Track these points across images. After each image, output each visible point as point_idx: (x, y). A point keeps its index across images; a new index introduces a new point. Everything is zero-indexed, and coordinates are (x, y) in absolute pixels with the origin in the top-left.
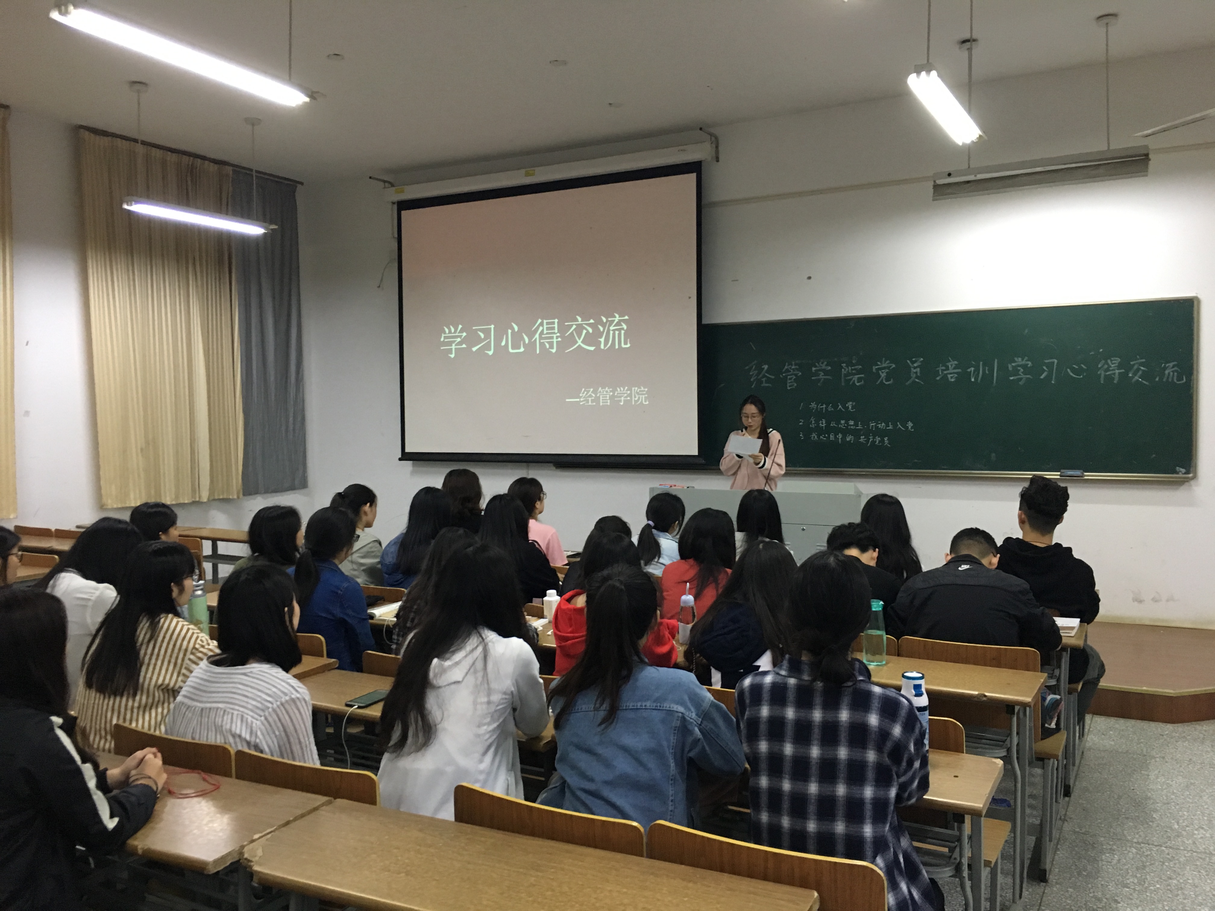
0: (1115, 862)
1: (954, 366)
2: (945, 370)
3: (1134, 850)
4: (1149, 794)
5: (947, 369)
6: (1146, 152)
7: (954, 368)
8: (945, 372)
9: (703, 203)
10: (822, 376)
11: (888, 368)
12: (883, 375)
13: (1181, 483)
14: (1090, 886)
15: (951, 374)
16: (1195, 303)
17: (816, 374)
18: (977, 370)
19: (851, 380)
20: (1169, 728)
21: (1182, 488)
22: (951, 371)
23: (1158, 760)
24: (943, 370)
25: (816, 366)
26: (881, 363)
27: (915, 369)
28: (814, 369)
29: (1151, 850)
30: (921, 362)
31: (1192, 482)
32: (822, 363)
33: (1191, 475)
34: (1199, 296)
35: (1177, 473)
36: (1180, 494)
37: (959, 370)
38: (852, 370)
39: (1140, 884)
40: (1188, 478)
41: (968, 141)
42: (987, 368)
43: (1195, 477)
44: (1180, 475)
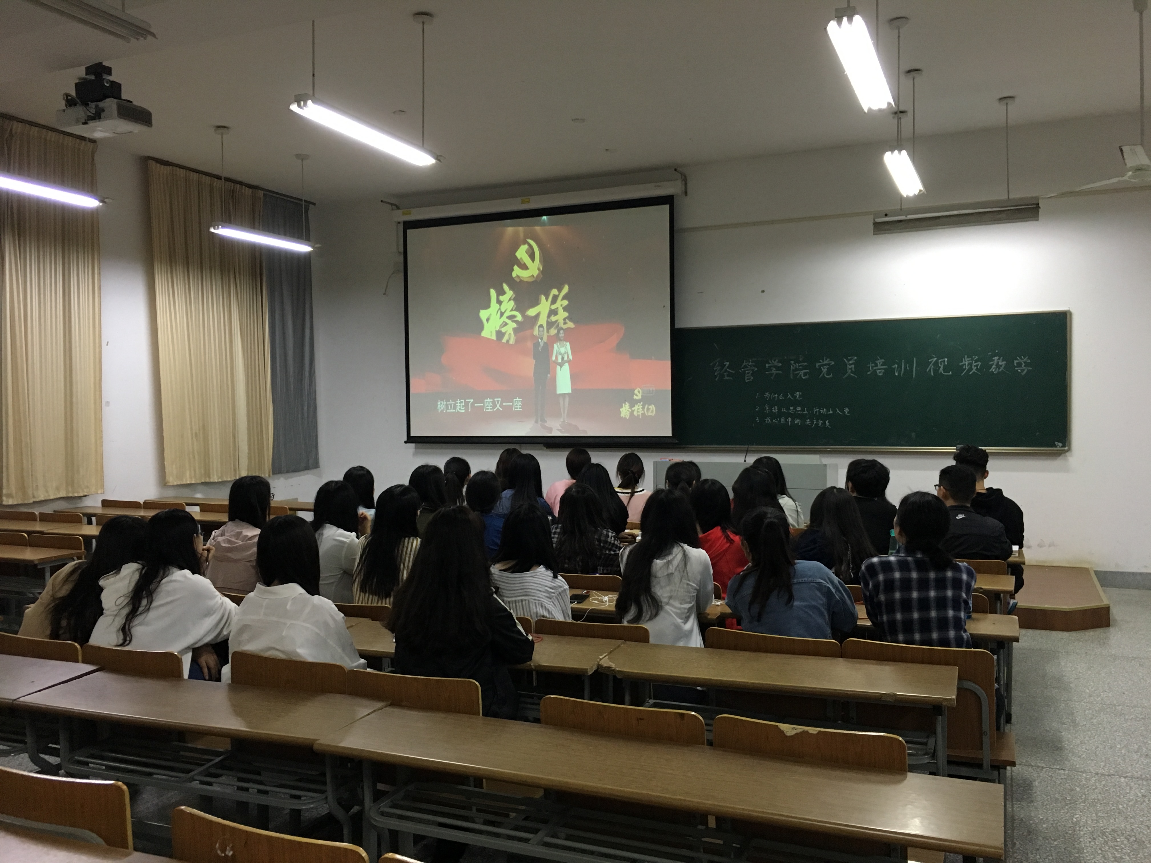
0: (1052, 711)
1: (881, 363)
2: (874, 367)
3: (1063, 705)
4: (1064, 674)
5: (876, 365)
6: (1037, 202)
7: (882, 365)
8: (874, 368)
9: (675, 228)
10: (774, 371)
11: (829, 364)
12: (825, 370)
13: (1057, 454)
14: (1040, 724)
15: (879, 369)
16: (1068, 316)
17: (770, 369)
18: (900, 367)
19: (798, 374)
20: (1065, 635)
21: (1061, 457)
22: (879, 367)
23: (1063, 653)
24: (872, 367)
25: (769, 363)
26: (823, 360)
27: (850, 365)
28: (767, 365)
29: (1075, 704)
30: (855, 360)
31: (1067, 454)
32: (775, 361)
33: (1066, 448)
34: (1072, 311)
35: (1056, 447)
36: (1057, 463)
37: (886, 367)
38: (799, 366)
39: (1073, 723)
40: (1064, 450)
41: (911, 194)
42: (908, 365)
43: (1069, 450)
44: (1058, 448)
